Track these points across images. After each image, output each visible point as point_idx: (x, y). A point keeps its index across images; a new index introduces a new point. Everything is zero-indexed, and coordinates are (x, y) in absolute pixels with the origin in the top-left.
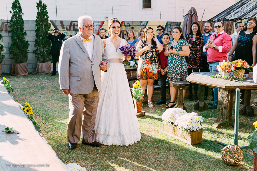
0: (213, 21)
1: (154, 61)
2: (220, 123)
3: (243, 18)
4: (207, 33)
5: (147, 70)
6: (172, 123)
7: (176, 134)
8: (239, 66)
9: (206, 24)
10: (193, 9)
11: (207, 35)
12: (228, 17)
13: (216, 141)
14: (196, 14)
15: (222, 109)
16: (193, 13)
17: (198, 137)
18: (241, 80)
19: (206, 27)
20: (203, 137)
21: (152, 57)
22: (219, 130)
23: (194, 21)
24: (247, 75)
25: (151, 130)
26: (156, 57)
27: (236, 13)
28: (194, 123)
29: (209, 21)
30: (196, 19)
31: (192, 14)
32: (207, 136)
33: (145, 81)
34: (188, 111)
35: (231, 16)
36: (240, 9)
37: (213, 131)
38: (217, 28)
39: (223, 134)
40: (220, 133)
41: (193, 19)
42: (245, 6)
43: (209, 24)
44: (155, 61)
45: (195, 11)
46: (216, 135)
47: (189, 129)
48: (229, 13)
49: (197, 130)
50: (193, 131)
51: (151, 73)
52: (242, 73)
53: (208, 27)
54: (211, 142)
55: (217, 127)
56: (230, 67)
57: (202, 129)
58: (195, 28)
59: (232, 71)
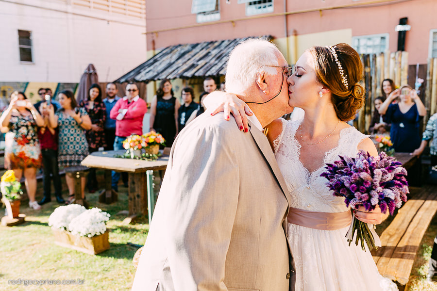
0: (119, 82)
1: (32, 141)
2: (133, 216)
3: (156, 79)
4: (111, 98)
5: (22, 154)
6: (65, 228)
7: (72, 243)
8: (151, 141)
9: (109, 86)
10: (91, 67)
11: (111, 101)
12: (138, 78)
13: (128, 244)
14: (96, 74)
15: (135, 198)
16: (92, 71)
17: (104, 242)
18: (155, 159)
19: (109, 89)
20: (111, 241)
21: (28, 135)
22: (133, 227)
23: (93, 83)
24: (162, 151)
25: (34, 242)
26: (34, 136)
27: (148, 72)
28: (96, 224)
29: (114, 83)
30: (96, 79)
31: (91, 74)
32: (116, 238)
33: (19, 171)
34: (87, 208)
35: (142, 76)
36: (152, 68)
37: (124, 230)
38: (132, 92)
39: (137, 231)
40: (134, 230)
41: (93, 79)
42: (157, 64)
43: (114, 86)
44: (34, 140)
45: (94, 69)
46: (128, 234)
47: (90, 234)
48: (139, 73)
49: (100, 233)
50: (95, 235)
51: (28, 158)
52: (156, 149)
53: (113, 89)
54: (122, 245)
55: (131, 223)
56: (140, 143)
57: (108, 231)
58: (94, 93)
59: (143, 148)
